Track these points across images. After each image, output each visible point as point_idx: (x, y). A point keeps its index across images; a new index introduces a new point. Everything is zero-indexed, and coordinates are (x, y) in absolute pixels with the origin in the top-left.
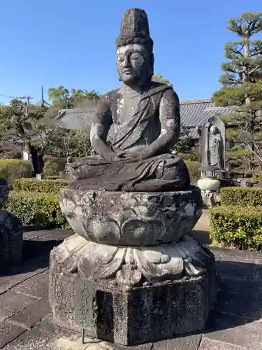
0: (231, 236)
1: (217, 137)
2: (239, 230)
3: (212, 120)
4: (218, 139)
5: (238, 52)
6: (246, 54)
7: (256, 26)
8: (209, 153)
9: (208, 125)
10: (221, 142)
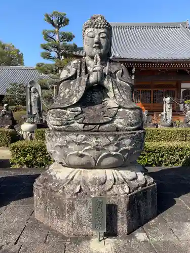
0: (23, 160)
1: (37, 95)
2: (28, 156)
3: (32, 83)
4: (36, 96)
5: (51, 38)
6: (57, 39)
7: (62, 21)
8: (31, 106)
9: (29, 86)
10: (39, 99)
